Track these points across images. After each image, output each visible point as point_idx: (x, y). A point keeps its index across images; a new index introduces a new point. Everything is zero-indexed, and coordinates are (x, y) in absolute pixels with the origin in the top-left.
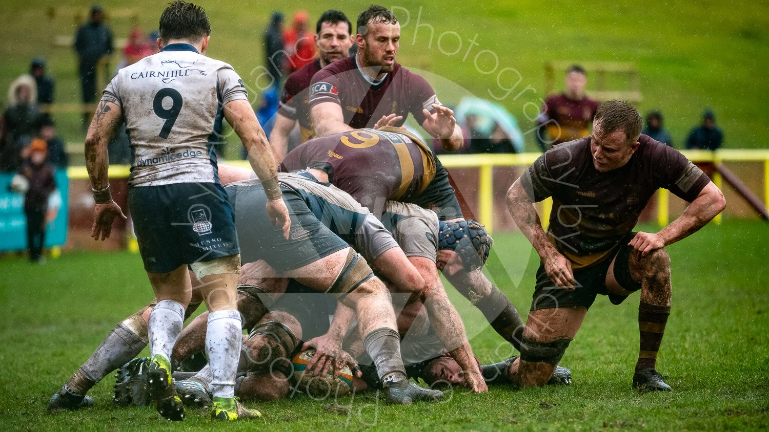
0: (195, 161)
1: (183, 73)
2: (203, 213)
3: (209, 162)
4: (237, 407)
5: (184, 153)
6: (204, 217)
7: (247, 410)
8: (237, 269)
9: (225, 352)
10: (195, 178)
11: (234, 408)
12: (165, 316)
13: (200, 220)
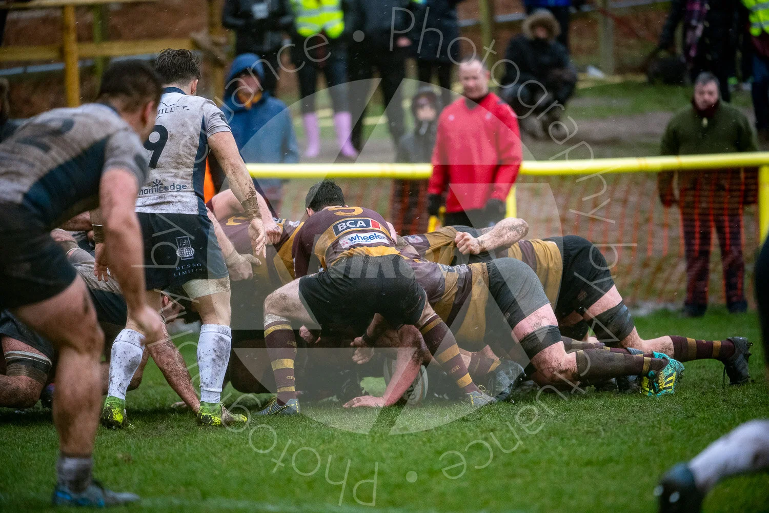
0: (181, 193)
1: (168, 110)
2: (187, 240)
3: (194, 193)
4: (222, 412)
5: (171, 186)
6: (188, 243)
7: (231, 415)
8: (226, 288)
9: (213, 362)
10: (179, 210)
11: (219, 413)
12: (124, 352)
13: (184, 246)
